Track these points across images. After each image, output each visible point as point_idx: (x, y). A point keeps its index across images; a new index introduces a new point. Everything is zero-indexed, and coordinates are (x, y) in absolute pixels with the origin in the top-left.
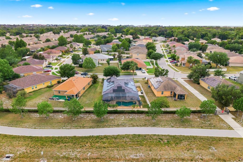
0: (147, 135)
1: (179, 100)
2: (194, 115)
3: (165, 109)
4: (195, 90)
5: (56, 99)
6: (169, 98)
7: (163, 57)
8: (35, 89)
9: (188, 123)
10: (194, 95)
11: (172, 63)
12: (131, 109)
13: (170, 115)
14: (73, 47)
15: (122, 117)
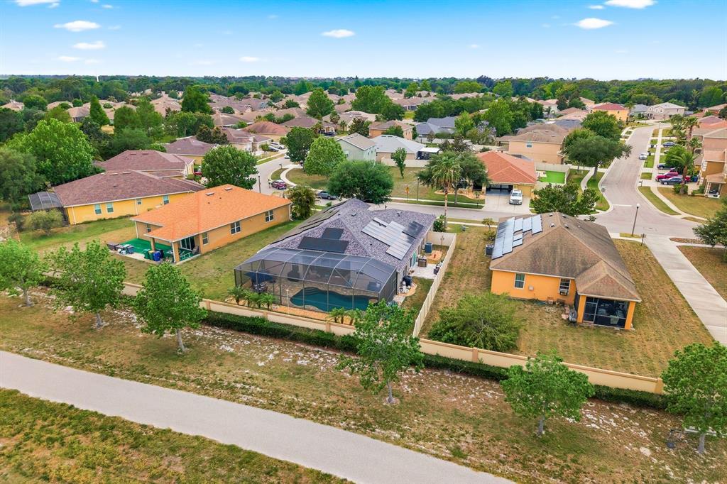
0: (287, 464)
1: (592, 324)
2: (634, 418)
3: (475, 356)
4: (716, 292)
5: (124, 249)
6: (547, 308)
7: (624, 153)
8: (105, 214)
9: (570, 456)
10: (694, 314)
11: (663, 183)
12: (322, 327)
13: (493, 389)
14: (339, 122)
15: (269, 353)
